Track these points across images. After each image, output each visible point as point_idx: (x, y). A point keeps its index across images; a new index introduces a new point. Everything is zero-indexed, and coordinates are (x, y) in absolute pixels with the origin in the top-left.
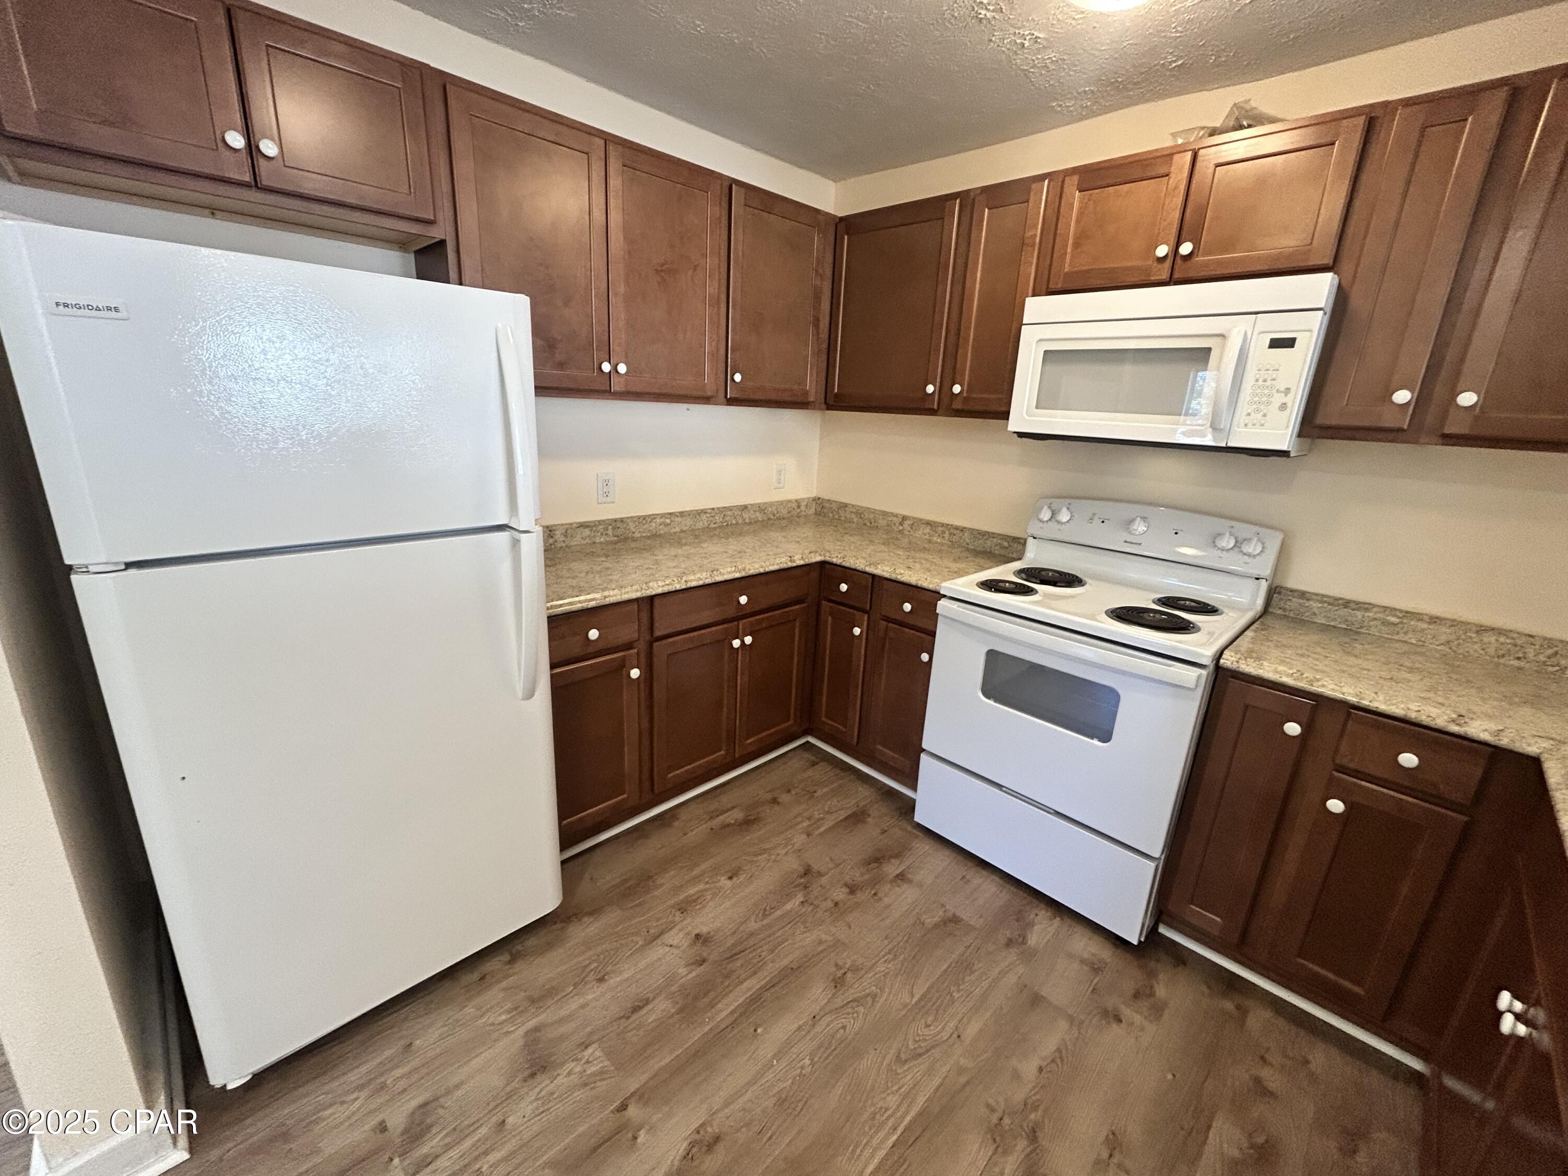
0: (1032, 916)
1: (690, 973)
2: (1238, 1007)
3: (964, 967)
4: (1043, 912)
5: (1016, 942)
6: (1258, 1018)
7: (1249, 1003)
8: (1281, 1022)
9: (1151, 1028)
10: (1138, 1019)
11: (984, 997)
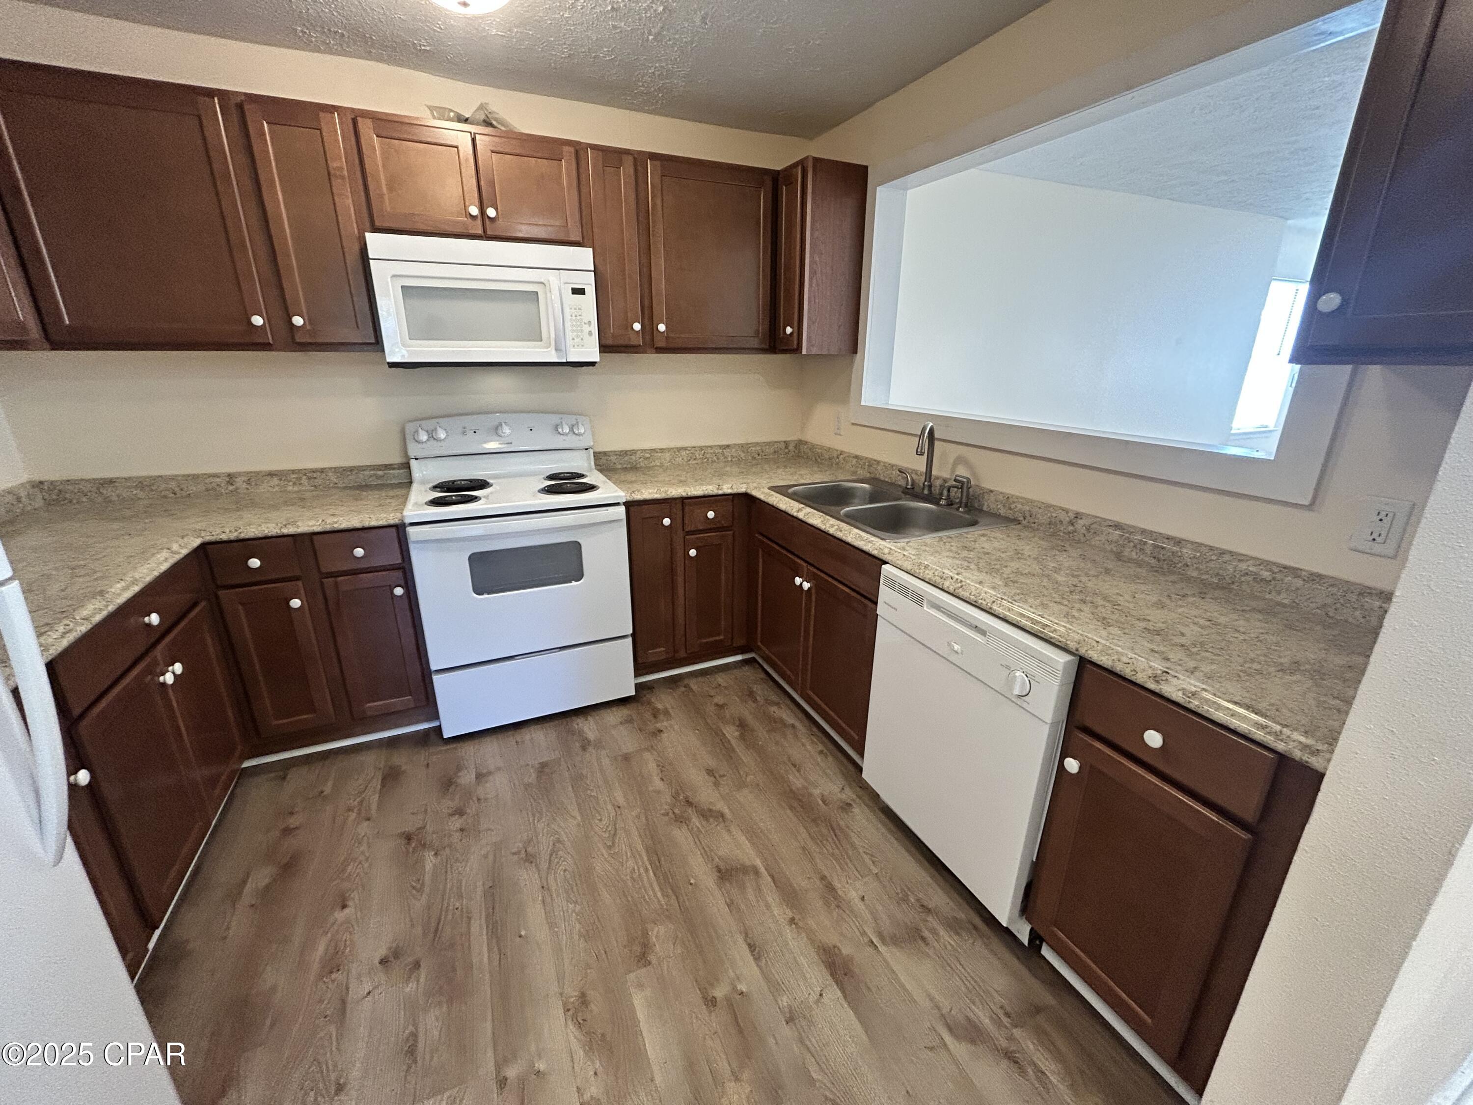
0: (576, 727)
1: (418, 981)
2: (685, 687)
3: (578, 779)
4: (579, 720)
5: (585, 745)
6: (694, 684)
7: (686, 681)
8: (700, 679)
9: (673, 722)
10: (665, 723)
11: (606, 782)
